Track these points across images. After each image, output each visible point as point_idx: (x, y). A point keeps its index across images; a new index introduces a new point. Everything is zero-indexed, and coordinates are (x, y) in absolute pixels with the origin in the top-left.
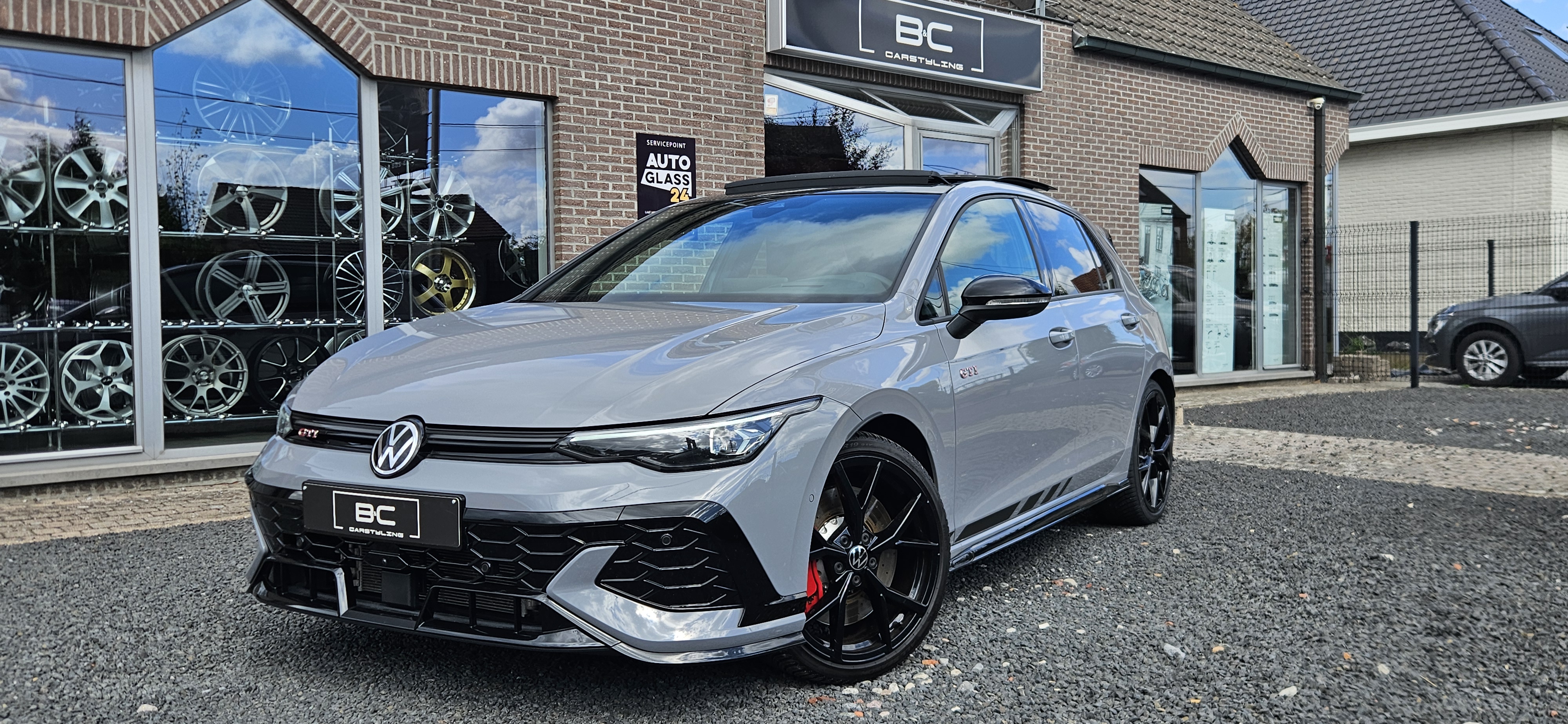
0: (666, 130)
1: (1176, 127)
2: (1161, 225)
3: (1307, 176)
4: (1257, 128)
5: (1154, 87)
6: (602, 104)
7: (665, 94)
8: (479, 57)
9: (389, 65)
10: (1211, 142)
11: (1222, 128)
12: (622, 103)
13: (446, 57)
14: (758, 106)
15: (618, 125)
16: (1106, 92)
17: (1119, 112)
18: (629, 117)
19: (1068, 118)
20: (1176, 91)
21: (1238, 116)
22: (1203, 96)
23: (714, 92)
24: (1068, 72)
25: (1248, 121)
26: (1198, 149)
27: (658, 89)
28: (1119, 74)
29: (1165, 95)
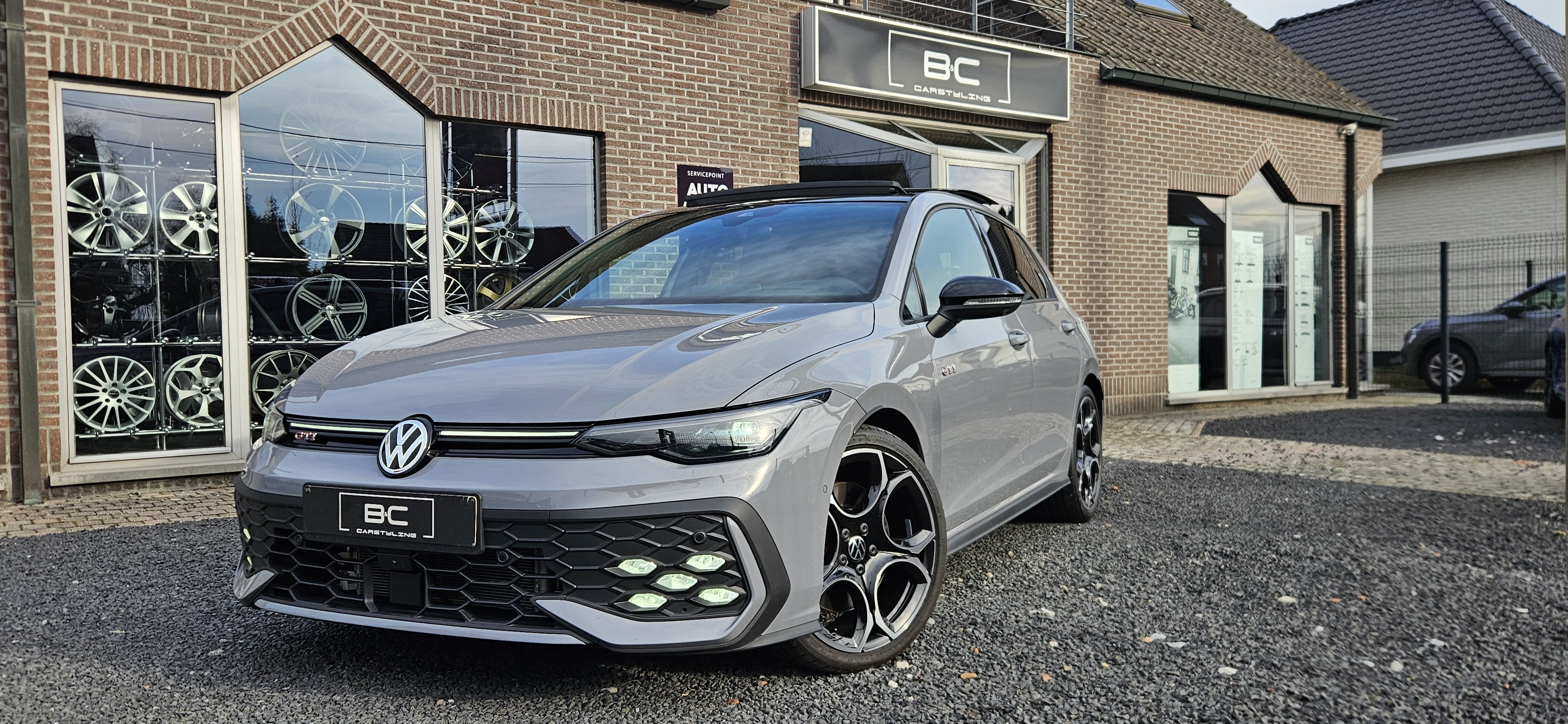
0: (705, 161)
1: (1206, 154)
2: (1187, 247)
3: (1339, 199)
4: (1288, 153)
5: (1183, 116)
6: (645, 139)
7: (704, 129)
8: (532, 96)
9: (449, 105)
10: (1241, 167)
11: (1252, 154)
12: (664, 137)
13: (502, 97)
14: (792, 139)
15: (660, 157)
16: (1135, 120)
17: (1147, 140)
18: (671, 149)
19: (1096, 146)
20: (1206, 119)
21: (1269, 142)
22: (1233, 123)
23: (751, 126)
24: (1095, 102)
25: (1279, 147)
26: (1227, 174)
27: (697, 123)
28: (1148, 104)
29: (1194, 123)
